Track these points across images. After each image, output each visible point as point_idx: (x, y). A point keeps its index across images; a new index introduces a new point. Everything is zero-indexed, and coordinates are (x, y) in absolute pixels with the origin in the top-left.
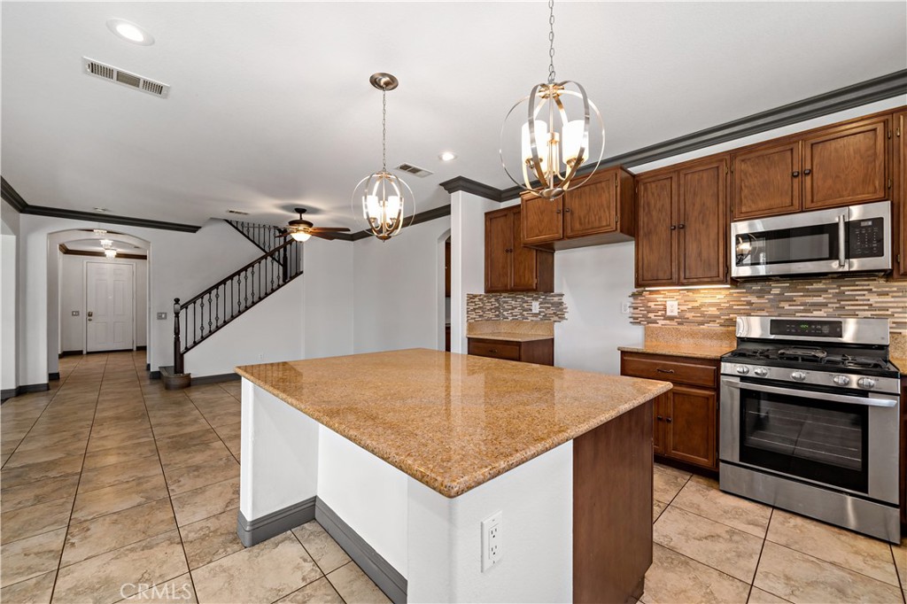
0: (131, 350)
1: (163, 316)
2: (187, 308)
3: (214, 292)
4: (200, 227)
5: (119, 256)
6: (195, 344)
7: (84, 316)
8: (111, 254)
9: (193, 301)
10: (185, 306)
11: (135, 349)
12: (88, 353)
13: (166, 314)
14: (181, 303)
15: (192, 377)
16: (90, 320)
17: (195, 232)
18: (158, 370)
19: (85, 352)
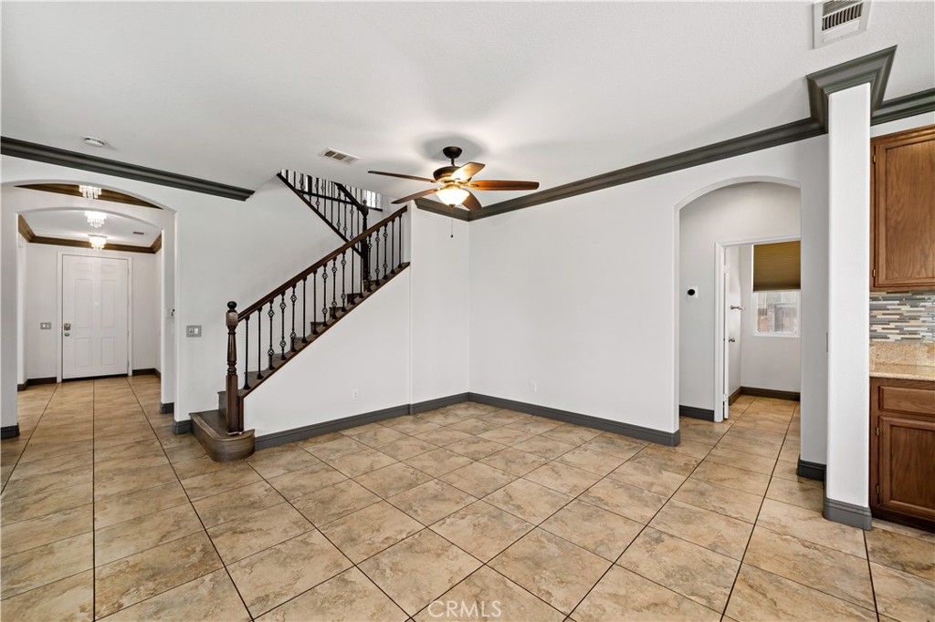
0: (125, 376)
1: (196, 330)
2: (247, 319)
3: (289, 292)
4: (251, 192)
5: (109, 247)
7: (57, 328)
8: (98, 242)
9: (257, 307)
10: (245, 315)
11: (130, 373)
12: (64, 381)
13: (200, 327)
14: (239, 309)
15: (257, 434)
16: (67, 335)
17: (244, 199)
18: (188, 418)
19: (59, 380)
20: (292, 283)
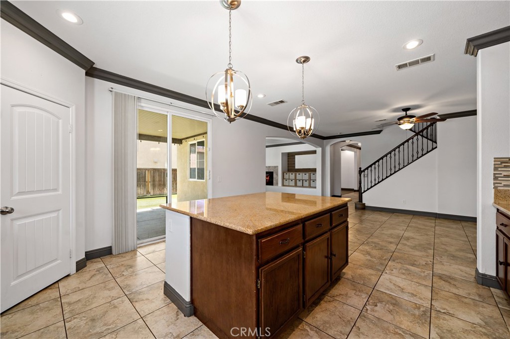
4: (382, 131)
6: (368, 189)
9: (367, 168)
10: (364, 171)
14: (362, 169)
15: (366, 205)
17: (379, 133)
20: (378, 161)
